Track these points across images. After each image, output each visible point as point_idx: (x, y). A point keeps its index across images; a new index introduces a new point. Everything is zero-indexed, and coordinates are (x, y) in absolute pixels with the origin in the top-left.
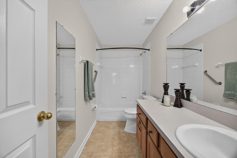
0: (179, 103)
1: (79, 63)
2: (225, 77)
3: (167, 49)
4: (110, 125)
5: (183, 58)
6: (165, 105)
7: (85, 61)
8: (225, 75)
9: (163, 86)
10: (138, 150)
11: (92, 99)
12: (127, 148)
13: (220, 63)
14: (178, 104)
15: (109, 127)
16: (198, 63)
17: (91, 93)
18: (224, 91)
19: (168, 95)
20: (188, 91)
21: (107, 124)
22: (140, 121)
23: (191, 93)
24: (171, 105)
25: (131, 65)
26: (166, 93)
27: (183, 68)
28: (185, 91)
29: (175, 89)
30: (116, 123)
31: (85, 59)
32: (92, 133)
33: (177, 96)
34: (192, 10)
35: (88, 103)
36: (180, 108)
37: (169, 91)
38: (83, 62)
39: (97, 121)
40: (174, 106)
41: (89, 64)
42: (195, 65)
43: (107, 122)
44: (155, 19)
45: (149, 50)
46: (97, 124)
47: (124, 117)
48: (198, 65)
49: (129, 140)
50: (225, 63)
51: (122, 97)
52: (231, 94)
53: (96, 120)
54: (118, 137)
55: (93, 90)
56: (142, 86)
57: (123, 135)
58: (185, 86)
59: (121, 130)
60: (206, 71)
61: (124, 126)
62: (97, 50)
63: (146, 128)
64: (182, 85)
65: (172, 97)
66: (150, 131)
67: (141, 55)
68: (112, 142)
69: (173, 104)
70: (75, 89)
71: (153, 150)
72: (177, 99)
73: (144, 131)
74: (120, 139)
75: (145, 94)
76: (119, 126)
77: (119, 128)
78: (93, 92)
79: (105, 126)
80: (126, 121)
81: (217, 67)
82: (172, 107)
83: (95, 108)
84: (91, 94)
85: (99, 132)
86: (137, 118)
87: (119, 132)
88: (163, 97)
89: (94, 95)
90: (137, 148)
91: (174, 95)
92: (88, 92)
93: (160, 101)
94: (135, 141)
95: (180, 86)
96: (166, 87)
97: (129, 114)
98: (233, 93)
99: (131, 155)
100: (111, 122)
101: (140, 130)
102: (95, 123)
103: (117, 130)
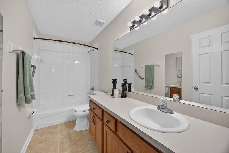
0: (125, 94)
1: (9, 52)
2: (146, 75)
3: (115, 50)
4: (56, 129)
5: (122, 59)
6: (115, 97)
7: (19, 52)
8: (146, 73)
9: (113, 81)
10: (92, 143)
11: (31, 101)
12: (80, 147)
13: (143, 65)
14: (124, 96)
15: (54, 132)
16: (131, 64)
17: (29, 94)
18: (145, 83)
19: (116, 88)
20: (130, 85)
21: (51, 130)
22: (95, 115)
23: (131, 86)
24: (119, 97)
25: (76, 61)
26: (114, 87)
27: (122, 67)
28: (127, 85)
29: (121, 84)
30: (63, 125)
31: (21, 48)
32: (28, 148)
33: (123, 89)
34: (133, 26)
35: (22, 108)
36: (125, 98)
37: (117, 86)
38: (15, 53)
39: (35, 130)
40: (121, 97)
41: (26, 56)
42: (130, 65)
43: (51, 127)
44: (104, 23)
45: (97, 49)
46: (34, 133)
47: (74, 116)
48: (131, 66)
49: (81, 138)
50: (145, 65)
51: (69, 96)
52: (148, 85)
53: (33, 129)
54: (68, 140)
55: (32, 90)
56: (89, 82)
57: (73, 135)
58: (127, 81)
59: (71, 131)
60: (136, 70)
61: (74, 125)
62: (35, 38)
63: (102, 120)
64: (125, 80)
65: (119, 90)
66: (108, 121)
67: (89, 52)
68: (61, 148)
69: (120, 96)
70: (2, 91)
71: (110, 136)
72: (123, 91)
73: (99, 123)
74: (71, 140)
75: (93, 89)
76: (67, 128)
77: (67, 129)
78: (32, 93)
79: (48, 133)
80: (76, 120)
81: (141, 67)
82: (120, 98)
83: (34, 113)
84: (29, 96)
85: (41, 142)
86: (90, 113)
87: (69, 134)
88: (113, 91)
89: (33, 97)
90: (91, 142)
91: (121, 89)
92: (24, 93)
93: (110, 95)
94: (87, 137)
95: (124, 81)
96: (114, 82)
97: (80, 111)
98: (149, 84)
99: (86, 152)
100: (56, 126)
101: (95, 124)
102: (32, 133)
103: (65, 133)
